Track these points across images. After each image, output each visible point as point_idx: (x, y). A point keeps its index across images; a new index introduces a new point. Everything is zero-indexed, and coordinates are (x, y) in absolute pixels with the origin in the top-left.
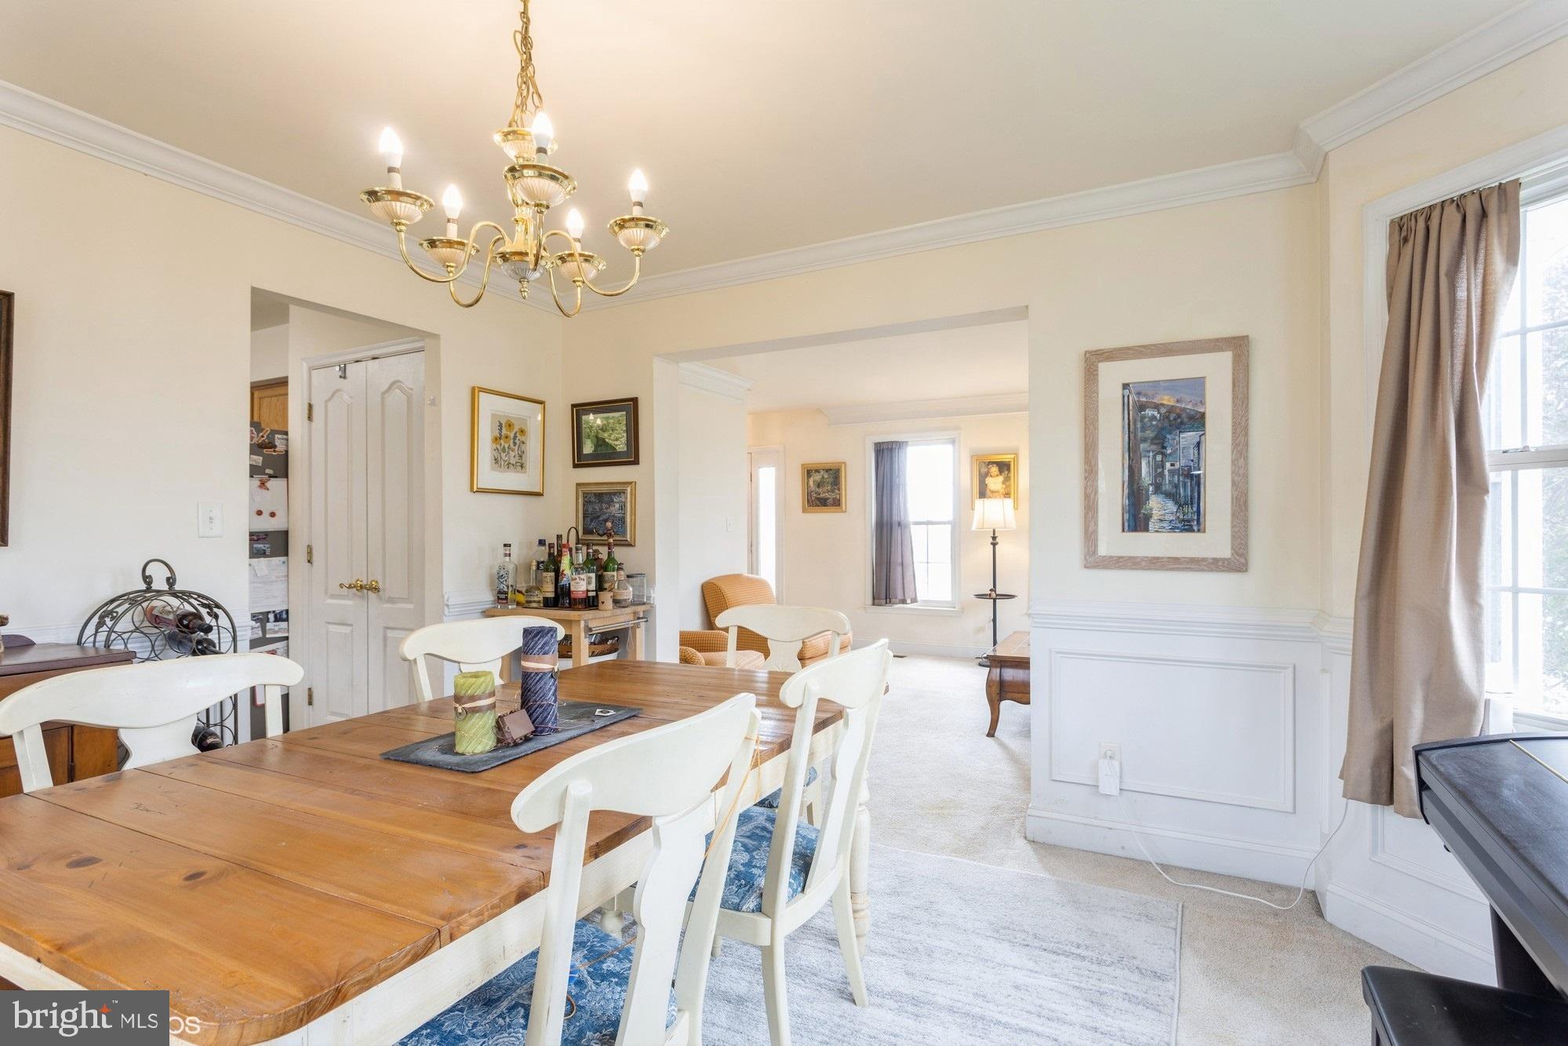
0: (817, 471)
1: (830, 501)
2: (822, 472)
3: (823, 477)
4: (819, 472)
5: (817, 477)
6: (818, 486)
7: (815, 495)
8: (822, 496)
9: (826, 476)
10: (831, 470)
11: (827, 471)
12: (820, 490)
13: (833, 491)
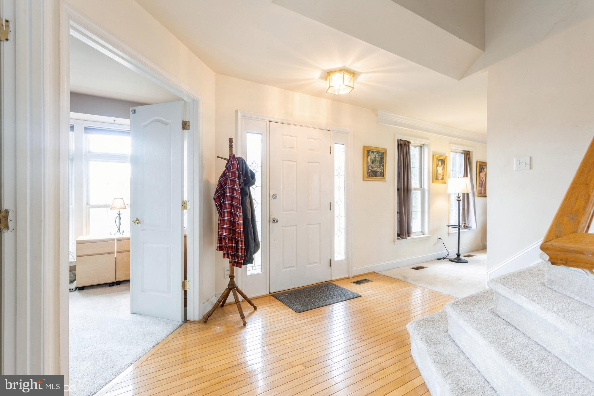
0: (373, 152)
1: (378, 173)
2: (375, 153)
3: (375, 157)
4: (374, 153)
5: (372, 156)
6: (373, 163)
7: (370, 169)
8: (374, 169)
9: (377, 157)
10: (380, 152)
11: (378, 153)
12: (373, 165)
13: (380, 167)
